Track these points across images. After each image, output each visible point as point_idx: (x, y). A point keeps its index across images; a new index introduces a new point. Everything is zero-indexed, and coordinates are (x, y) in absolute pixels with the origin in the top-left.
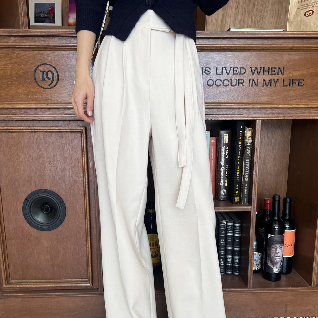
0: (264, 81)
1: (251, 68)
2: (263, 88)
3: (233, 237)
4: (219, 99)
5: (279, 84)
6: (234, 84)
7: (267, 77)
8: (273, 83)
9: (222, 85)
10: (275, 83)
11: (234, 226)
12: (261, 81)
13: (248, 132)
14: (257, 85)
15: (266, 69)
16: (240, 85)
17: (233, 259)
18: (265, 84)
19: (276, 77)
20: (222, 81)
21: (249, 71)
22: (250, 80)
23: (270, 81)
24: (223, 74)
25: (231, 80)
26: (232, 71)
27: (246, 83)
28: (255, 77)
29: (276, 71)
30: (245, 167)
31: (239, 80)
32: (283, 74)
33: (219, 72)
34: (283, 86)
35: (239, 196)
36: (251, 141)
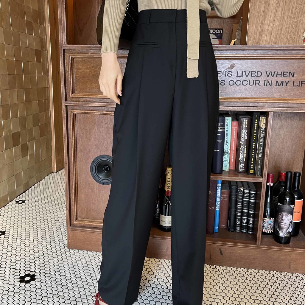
0: (277, 81)
1: (266, 72)
2: (276, 87)
3: (249, 202)
4: (239, 95)
5: (290, 84)
6: (251, 83)
7: (280, 79)
8: (285, 83)
9: (242, 84)
10: (287, 84)
11: (249, 193)
12: (274, 82)
13: (263, 120)
14: (271, 85)
15: (280, 72)
16: (257, 84)
17: (248, 221)
18: (277, 84)
19: (287, 79)
20: (242, 82)
21: (264, 74)
22: (265, 81)
23: (283, 82)
24: (242, 76)
25: (249, 81)
26: (250, 74)
27: (262, 83)
28: (269, 79)
29: (288, 74)
30: (259, 147)
31: (256, 81)
32: (293, 77)
33: (239, 74)
34: (293, 86)
35: (254, 169)
36: (265, 127)
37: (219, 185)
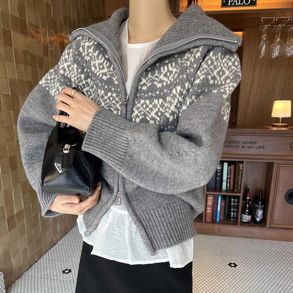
0: (248, 146)
1: (243, 142)
2: (247, 149)
3: (234, 205)
5: (255, 147)
6: (235, 147)
7: (249, 145)
8: (252, 147)
9: (230, 147)
10: (253, 147)
11: (234, 201)
12: (246, 146)
13: (241, 165)
14: (245, 148)
15: (249, 142)
16: (238, 148)
17: (234, 214)
19: (253, 145)
21: (241, 143)
22: (242, 146)
23: (251, 146)
25: (234, 146)
26: (235, 142)
27: (240, 147)
28: (244, 145)
29: (253, 143)
30: (239, 178)
31: (237, 146)
32: (256, 144)
33: (230, 142)
34: (256, 148)
35: (237, 189)
36: (242, 169)
37: (220, 198)
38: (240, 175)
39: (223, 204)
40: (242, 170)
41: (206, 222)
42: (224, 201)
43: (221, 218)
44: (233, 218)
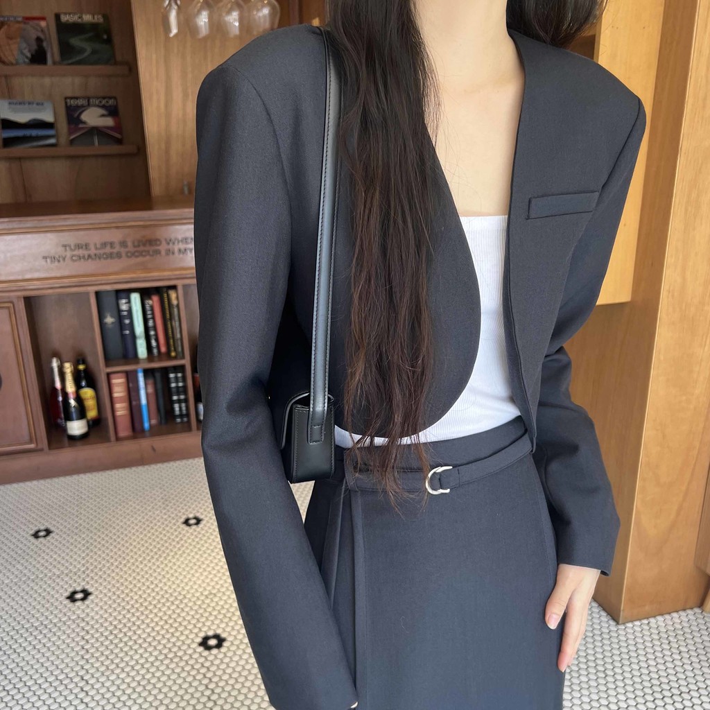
3: (177, 387)
6: (151, 253)
7: (182, 247)
8: (188, 252)
11: (176, 378)
13: (173, 295)
16: (158, 255)
19: (190, 246)
21: (164, 242)
23: (185, 250)
25: (148, 251)
27: (163, 253)
29: (189, 241)
30: (175, 325)
31: (156, 250)
35: (175, 350)
36: (176, 302)
38: (177, 318)
39: (151, 390)
40: (178, 306)
41: (118, 439)
42: (150, 381)
43: (154, 422)
44: (181, 416)
